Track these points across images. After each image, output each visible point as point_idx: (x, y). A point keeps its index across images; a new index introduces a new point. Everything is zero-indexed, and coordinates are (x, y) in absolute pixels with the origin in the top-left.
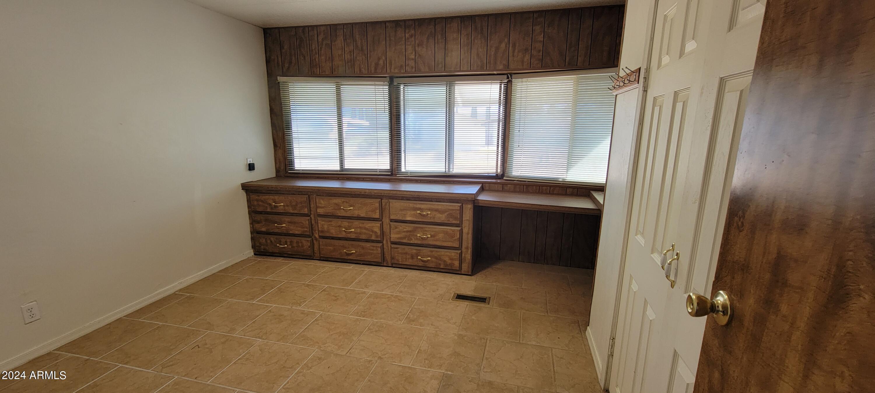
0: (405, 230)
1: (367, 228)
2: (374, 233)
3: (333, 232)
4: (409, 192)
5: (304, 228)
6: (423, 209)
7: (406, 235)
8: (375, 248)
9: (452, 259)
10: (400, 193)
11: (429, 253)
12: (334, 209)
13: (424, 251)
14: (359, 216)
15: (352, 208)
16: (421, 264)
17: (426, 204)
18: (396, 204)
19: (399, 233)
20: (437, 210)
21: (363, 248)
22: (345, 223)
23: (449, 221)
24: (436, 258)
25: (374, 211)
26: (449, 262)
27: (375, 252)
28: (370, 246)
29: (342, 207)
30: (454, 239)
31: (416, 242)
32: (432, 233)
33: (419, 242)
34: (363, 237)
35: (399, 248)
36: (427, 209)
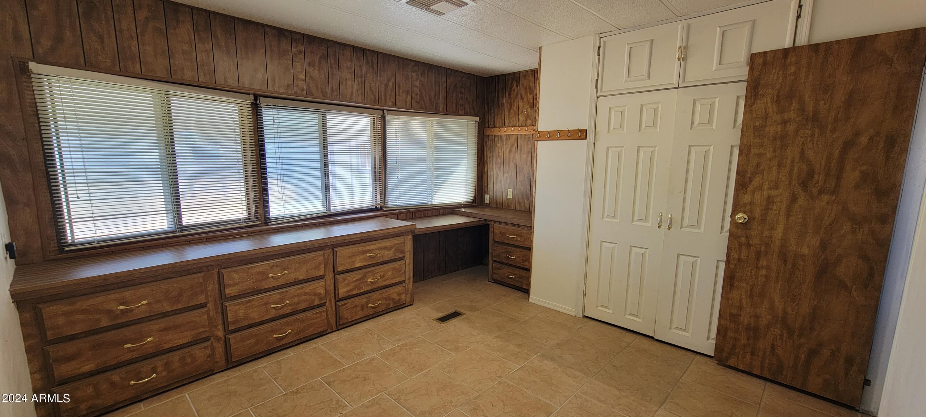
0: (354, 279)
1: (308, 293)
2: (317, 296)
3: (255, 316)
4: (358, 235)
5: (196, 329)
6: (373, 250)
7: (356, 285)
8: (318, 315)
9: (399, 295)
10: (350, 238)
11: (379, 297)
12: (256, 282)
13: (375, 296)
14: (297, 280)
15: (286, 272)
16: (371, 312)
17: (375, 244)
18: (342, 252)
19: (348, 285)
20: (385, 248)
21: (302, 321)
22: (275, 295)
23: (396, 256)
24: (386, 299)
25: (317, 267)
26: (397, 298)
27: (318, 320)
28: (313, 314)
29: (270, 275)
30: (401, 273)
31: (366, 290)
32: (382, 274)
33: (370, 288)
34: (303, 306)
35: (347, 303)
36: (376, 249)
